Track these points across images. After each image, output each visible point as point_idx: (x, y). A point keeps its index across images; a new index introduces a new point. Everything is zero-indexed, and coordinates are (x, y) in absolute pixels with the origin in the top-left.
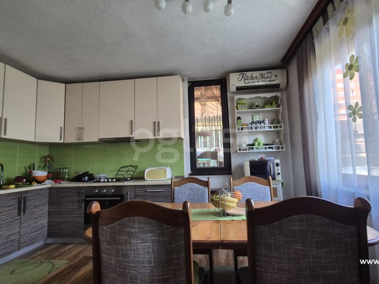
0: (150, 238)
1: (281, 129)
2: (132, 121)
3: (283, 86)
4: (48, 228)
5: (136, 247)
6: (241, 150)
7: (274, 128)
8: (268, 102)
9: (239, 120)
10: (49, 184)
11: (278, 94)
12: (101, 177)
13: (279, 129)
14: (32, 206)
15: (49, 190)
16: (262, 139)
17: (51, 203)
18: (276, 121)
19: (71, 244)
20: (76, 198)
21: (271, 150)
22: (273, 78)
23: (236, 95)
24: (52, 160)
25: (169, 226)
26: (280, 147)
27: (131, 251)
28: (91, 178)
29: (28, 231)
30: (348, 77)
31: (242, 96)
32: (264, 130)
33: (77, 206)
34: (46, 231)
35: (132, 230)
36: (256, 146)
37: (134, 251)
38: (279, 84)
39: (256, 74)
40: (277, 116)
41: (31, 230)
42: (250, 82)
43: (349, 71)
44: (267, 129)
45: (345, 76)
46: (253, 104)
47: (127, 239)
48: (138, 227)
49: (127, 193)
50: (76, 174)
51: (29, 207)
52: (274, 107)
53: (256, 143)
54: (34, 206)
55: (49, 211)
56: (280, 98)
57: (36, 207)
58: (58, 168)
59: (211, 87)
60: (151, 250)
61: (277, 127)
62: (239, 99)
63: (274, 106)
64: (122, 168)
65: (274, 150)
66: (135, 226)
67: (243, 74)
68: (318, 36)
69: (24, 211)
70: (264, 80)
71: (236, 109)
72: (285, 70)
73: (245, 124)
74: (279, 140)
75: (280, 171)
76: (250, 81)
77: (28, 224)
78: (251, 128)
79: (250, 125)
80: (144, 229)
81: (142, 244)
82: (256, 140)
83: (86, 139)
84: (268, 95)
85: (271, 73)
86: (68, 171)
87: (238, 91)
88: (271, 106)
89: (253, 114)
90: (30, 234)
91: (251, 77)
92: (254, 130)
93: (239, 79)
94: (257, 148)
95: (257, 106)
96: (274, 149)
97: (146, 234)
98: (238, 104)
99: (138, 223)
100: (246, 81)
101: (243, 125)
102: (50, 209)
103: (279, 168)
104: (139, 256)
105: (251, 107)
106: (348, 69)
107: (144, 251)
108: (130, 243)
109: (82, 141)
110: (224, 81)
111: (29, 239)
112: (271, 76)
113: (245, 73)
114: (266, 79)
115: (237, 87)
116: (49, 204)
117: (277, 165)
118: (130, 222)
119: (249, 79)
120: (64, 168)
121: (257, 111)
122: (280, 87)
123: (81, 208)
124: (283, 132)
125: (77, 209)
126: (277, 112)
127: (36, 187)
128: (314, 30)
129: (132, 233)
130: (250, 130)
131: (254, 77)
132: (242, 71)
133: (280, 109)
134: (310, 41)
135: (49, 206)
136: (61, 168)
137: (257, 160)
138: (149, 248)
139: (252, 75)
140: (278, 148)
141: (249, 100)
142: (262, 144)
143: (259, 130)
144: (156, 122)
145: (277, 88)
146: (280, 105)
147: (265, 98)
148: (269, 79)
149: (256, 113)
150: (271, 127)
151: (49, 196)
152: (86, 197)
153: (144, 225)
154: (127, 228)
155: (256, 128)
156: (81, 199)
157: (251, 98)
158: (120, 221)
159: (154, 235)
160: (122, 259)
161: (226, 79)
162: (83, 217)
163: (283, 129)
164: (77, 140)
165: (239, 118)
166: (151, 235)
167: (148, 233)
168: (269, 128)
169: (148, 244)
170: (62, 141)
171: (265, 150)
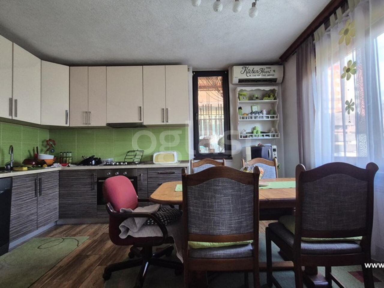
0: (231, 193)
1: (276, 119)
2: (141, 107)
3: (279, 80)
4: (59, 210)
5: (219, 200)
6: (242, 137)
7: (271, 118)
8: (266, 95)
9: (240, 110)
10: (57, 167)
11: (276, 88)
12: (108, 160)
13: (275, 119)
14: (46, 188)
15: (59, 173)
16: (259, 128)
17: (61, 186)
18: (272, 112)
19: (84, 224)
20: (89, 181)
21: (267, 137)
22: (272, 73)
23: (239, 87)
24: (55, 144)
25: (244, 185)
26: (276, 135)
27: (216, 203)
28: (99, 162)
29: (44, 212)
30: (346, 78)
31: (244, 88)
32: (262, 119)
33: (89, 187)
34: (58, 213)
35: (217, 188)
36: (255, 134)
37: (218, 203)
38: (277, 79)
39: (257, 68)
40: (273, 107)
41: (45, 211)
42: (252, 76)
43: (347, 73)
44: (265, 119)
45: (342, 77)
46: (253, 96)
47: (213, 194)
48: (222, 185)
49: (141, 175)
50: (83, 158)
51: (44, 188)
52: (271, 100)
53: (255, 131)
54: (48, 187)
55: (59, 193)
56: (277, 92)
57: (49, 189)
58: (61, 153)
59: (212, 78)
60: (230, 202)
61: (273, 117)
62: (242, 91)
63: (271, 98)
64: (128, 152)
65: (270, 138)
66: (219, 184)
67: (246, 67)
68: (319, 39)
69: (40, 192)
70: (264, 74)
71: (238, 100)
72: (282, 66)
73: (245, 113)
74: (274, 129)
75: (276, 156)
76: (252, 74)
77: (43, 205)
78: (251, 118)
79: (250, 115)
80: (226, 186)
81: (224, 198)
82: (254, 129)
83: (93, 124)
84: (267, 88)
85: (270, 68)
86: (72, 155)
87: (240, 83)
88: (269, 99)
89: (251, 105)
90: (45, 214)
91: (253, 71)
92: (253, 119)
93: (242, 72)
94: (255, 136)
95: (257, 98)
96: (270, 136)
97: (228, 190)
98: (239, 95)
99: (222, 182)
100: (248, 75)
101: (243, 115)
102: (60, 192)
103: (276, 153)
104: (221, 206)
105: (251, 98)
106: (345, 71)
107: (225, 203)
108: (215, 197)
109: (89, 125)
110: (226, 72)
111: (44, 220)
112: (271, 70)
113: (247, 66)
114: (266, 74)
115: (239, 79)
116: (59, 186)
117: (274, 150)
118: (216, 182)
119: (250, 72)
120: (67, 152)
121: (255, 102)
122: (277, 82)
123: (94, 189)
124: (278, 122)
125: (90, 191)
126: (273, 104)
127: (46, 170)
128: (315, 34)
129: (217, 190)
130: (250, 119)
131: (255, 71)
132: (244, 64)
133: (276, 102)
134: (310, 43)
135: (59, 188)
136: (64, 152)
137: (257, 145)
138: (230, 200)
139: (254, 68)
140: (274, 136)
141: (250, 92)
142: (259, 132)
143: (258, 119)
144: (165, 109)
145: (274, 82)
146: (277, 97)
147: (264, 90)
148: (268, 74)
149: (254, 104)
150: (268, 117)
151: (59, 179)
152: (98, 179)
153: (226, 183)
154: (213, 186)
155: (255, 117)
156: (93, 181)
157: (252, 90)
158: (208, 181)
159: (233, 190)
160: (208, 209)
161: (228, 71)
162: (96, 199)
163: (278, 119)
164: (84, 124)
165: (240, 108)
166: (231, 191)
167: (229, 189)
168: (266, 118)
169: (229, 197)
170: (68, 125)
171: (262, 138)
